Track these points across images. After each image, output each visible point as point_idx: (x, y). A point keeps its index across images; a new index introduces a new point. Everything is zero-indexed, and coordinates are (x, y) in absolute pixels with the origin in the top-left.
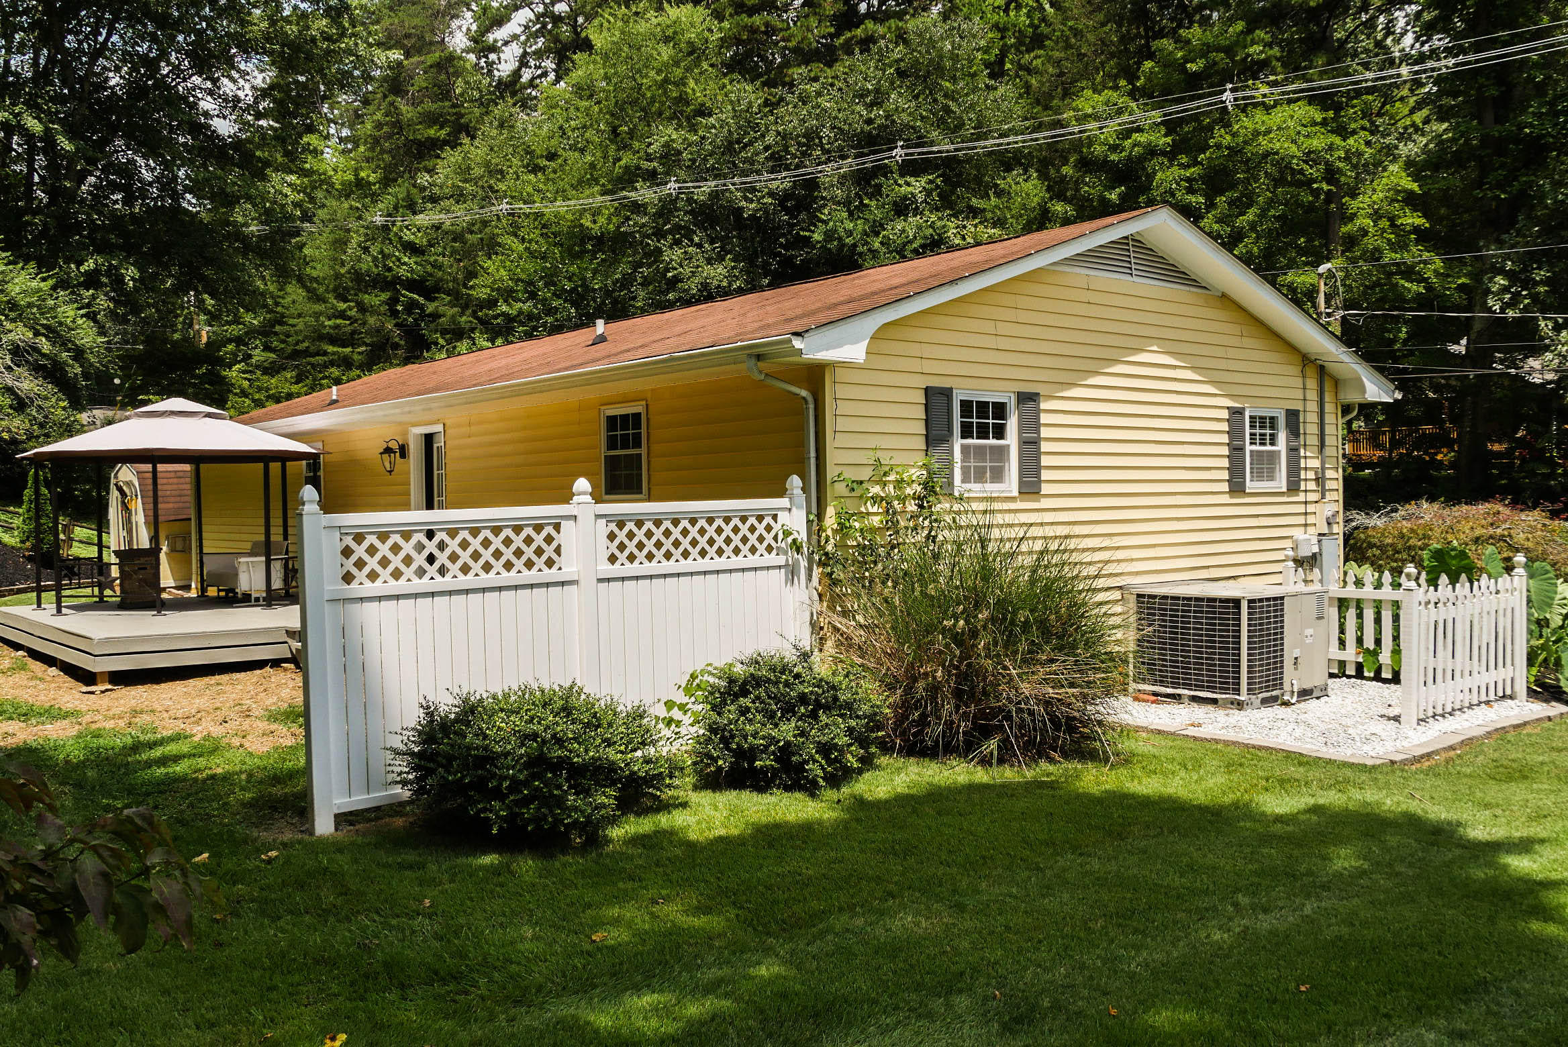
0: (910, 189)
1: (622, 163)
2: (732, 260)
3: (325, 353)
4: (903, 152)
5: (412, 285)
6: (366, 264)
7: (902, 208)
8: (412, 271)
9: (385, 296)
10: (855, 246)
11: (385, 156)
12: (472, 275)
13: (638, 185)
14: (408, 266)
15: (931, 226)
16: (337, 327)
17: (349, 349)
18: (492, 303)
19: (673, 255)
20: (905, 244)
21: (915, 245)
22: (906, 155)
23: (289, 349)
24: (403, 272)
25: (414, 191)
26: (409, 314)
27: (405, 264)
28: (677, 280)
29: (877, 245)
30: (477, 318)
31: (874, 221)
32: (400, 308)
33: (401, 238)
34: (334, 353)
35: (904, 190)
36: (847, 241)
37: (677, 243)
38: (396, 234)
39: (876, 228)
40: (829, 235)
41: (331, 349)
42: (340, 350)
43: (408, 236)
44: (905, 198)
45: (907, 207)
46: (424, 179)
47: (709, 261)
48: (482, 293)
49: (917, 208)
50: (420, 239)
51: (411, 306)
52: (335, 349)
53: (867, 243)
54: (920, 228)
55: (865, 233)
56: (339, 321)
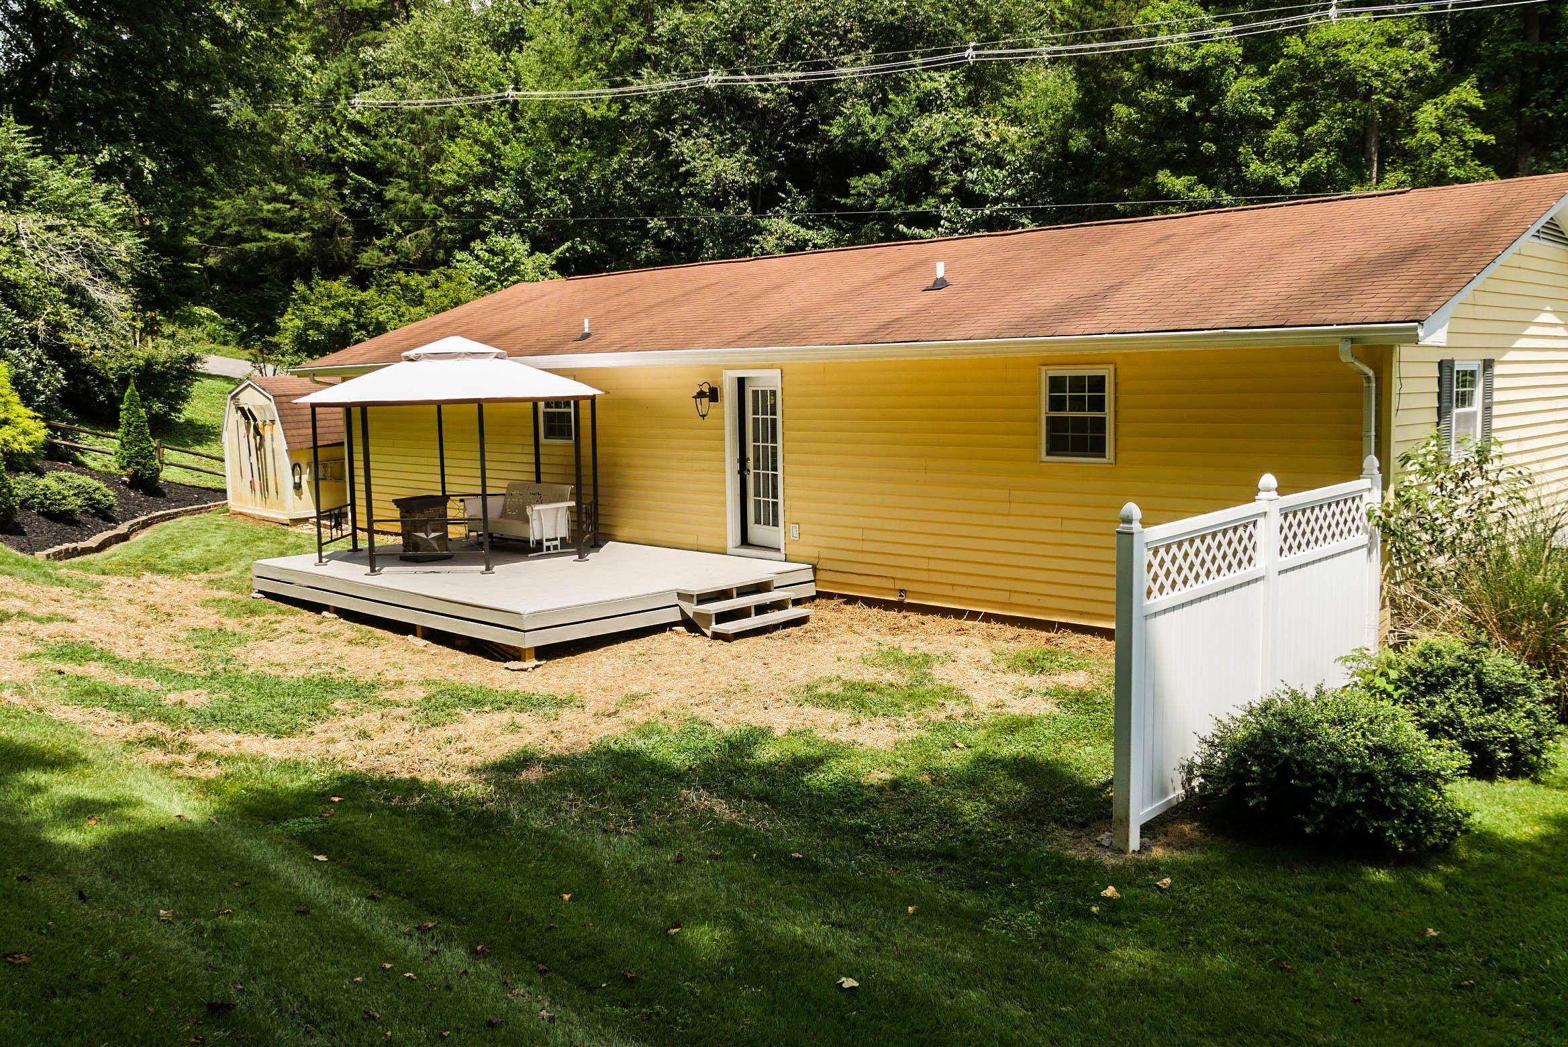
0: (936, 85)
1: (621, 47)
2: (746, 153)
3: (266, 239)
4: (974, 53)
5: (359, 167)
6: (306, 144)
7: (926, 104)
8: (359, 152)
9: (330, 179)
10: (878, 142)
11: (321, 27)
12: (432, 158)
13: (644, 72)
14: (354, 148)
15: (956, 123)
16: (277, 211)
17: (291, 235)
18: (459, 190)
19: (685, 147)
20: (933, 141)
21: (943, 143)
22: (977, 56)
23: (212, 232)
24: (349, 154)
25: (355, 66)
26: (358, 198)
27: (352, 145)
28: (690, 173)
29: (905, 142)
30: (443, 206)
31: (901, 117)
32: (347, 192)
33: (345, 116)
34: (275, 240)
35: (929, 85)
36: (872, 136)
37: (687, 133)
38: (340, 112)
39: (903, 125)
40: (852, 131)
41: (271, 235)
42: (282, 236)
43: (352, 115)
44: (929, 94)
45: (930, 102)
46: (367, 53)
47: (720, 153)
48: (449, 179)
49: (942, 105)
50: (367, 119)
51: (359, 190)
52: (277, 235)
53: (892, 139)
54: (946, 125)
55: (889, 130)
56: (278, 205)
